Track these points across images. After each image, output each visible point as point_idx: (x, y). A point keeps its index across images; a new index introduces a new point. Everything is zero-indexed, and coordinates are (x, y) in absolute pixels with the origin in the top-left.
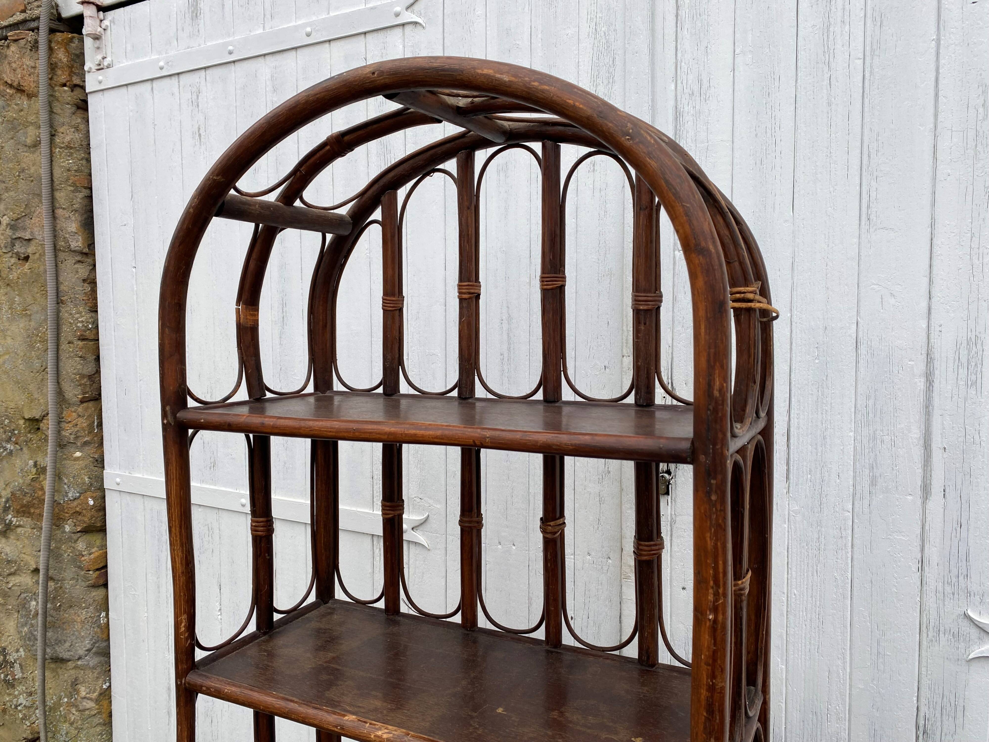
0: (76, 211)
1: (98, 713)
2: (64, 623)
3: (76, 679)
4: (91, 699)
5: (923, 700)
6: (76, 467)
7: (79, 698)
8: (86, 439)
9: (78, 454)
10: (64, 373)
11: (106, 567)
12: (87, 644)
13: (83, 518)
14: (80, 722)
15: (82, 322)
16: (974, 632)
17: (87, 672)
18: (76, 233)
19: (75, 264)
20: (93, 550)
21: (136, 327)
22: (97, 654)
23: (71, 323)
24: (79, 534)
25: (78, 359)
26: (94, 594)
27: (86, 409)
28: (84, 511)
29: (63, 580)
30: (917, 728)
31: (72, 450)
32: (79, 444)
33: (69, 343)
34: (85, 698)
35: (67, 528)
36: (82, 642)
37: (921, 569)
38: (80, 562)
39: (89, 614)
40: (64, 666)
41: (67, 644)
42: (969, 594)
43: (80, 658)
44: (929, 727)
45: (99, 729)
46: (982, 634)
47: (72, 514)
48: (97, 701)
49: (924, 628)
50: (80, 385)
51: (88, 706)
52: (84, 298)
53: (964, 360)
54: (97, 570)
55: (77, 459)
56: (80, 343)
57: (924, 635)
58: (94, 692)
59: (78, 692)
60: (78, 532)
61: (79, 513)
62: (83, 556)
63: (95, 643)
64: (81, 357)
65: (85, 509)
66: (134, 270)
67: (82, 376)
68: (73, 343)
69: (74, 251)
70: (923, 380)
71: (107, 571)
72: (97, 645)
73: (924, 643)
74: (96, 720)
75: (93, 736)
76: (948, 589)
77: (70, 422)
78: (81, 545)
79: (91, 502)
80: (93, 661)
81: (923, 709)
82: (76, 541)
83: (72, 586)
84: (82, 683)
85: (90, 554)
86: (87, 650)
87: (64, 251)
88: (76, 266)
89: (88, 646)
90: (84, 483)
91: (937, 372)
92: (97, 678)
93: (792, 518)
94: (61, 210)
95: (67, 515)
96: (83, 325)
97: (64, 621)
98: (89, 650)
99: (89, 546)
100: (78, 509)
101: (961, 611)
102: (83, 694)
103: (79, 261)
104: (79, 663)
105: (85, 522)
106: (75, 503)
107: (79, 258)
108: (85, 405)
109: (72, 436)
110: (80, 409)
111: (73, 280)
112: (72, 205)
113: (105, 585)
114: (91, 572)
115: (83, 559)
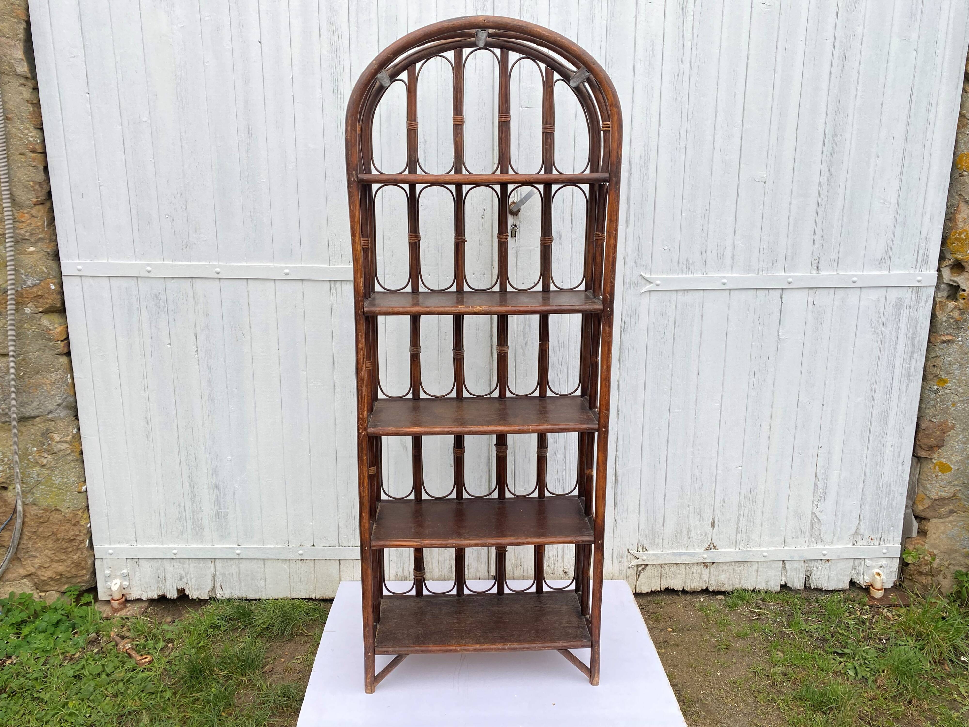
0: (20, 40)
1: (72, 452)
2: (29, 388)
3: (47, 430)
4: (66, 442)
5: (624, 314)
6: (31, 260)
7: (54, 443)
8: (40, 236)
9: (32, 249)
10: (16, 180)
11: (67, 338)
12: (58, 400)
13: (46, 300)
14: (53, 463)
15: (32, 137)
16: (643, 281)
17: (58, 422)
18: (22, 60)
19: (19, 86)
20: (56, 326)
21: (93, 142)
22: (67, 407)
23: (20, 137)
24: (40, 314)
25: (31, 168)
26: (61, 360)
27: (39, 211)
28: (46, 295)
29: (27, 352)
30: (621, 327)
31: (25, 246)
32: (33, 240)
33: (20, 154)
34: (60, 442)
35: (28, 310)
36: (52, 399)
37: (625, 258)
38: (49, 334)
39: (59, 376)
40: (31, 423)
41: (35, 404)
42: (642, 266)
43: (51, 412)
44: (626, 326)
45: (72, 464)
46: (646, 282)
47: (32, 298)
48: (70, 443)
49: (625, 284)
50: (34, 190)
51: (62, 448)
52: (29, 117)
53: (643, 164)
54: (62, 341)
55: (31, 253)
56: (31, 154)
57: (625, 286)
58: (68, 436)
59: (52, 439)
60: (40, 312)
61: (41, 297)
62: (50, 330)
63: (66, 398)
64: (33, 167)
65: (47, 293)
66: (88, 95)
67: (35, 183)
68: (24, 154)
69: (19, 75)
70: (628, 173)
71: (69, 342)
72: (67, 399)
73: (625, 290)
74: (71, 458)
75: (69, 470)
76: (634, 265)
77: (23, 222)
78: (45, 321)
79: (53, 287)
80: (63, 413)
81: (624, 319)
82: (40, 319)
83: (38, 355)
84: (55, 431)
85: (55, 328)
86: (58, 405)
87: (7, 75)
88: (21, 88)
89: (60, 401)
90: (43, 272)
91: (633, 170)
92: (68, 425)
93: (573, 242)
94: (4, 38)
95: (27, 299)
96: (34, 140)
97: (31, 385)
98: (59, 405)
99: (52, 323)
100: (39, 293)
101: (638, 274)
102: (58, 439)
103: (23, 84)
104: (50, 416)
105: (47, 303)
106: (35, 290)
107: (22, 81)
108: (37, 207)
109: (28, 234)
110: (34, 211)
111: (18, 100)
112: (17, 35)
113: (68, 354)
114: (59, 342)
115: (51, 332)
